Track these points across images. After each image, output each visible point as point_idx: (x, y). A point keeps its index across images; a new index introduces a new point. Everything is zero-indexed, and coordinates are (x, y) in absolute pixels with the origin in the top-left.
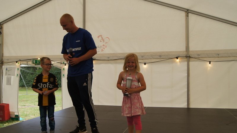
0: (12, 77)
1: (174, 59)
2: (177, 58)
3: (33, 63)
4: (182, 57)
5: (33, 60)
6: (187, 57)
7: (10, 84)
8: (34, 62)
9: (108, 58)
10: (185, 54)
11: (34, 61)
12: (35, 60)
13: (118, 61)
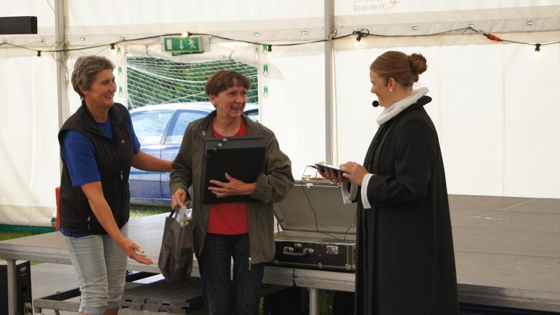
3: (166, 50)
5: (166, 40)
8: (170, 47)
9: (413, 28)
11: (169, 43)
12: (173, 39)
13: (446, 38)
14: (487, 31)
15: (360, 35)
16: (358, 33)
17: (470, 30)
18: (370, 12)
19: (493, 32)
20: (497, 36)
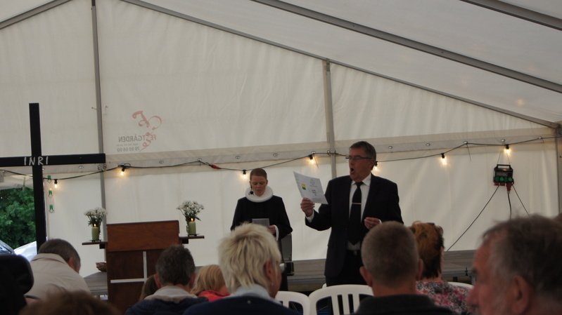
1: (304, 160)
2: (311, 157)
4: (321, 155)
6: (329, 154)
9: (161, 162)
10: (326, 148)
13: (184, 168)
14: (210, 163)
15: (124, 168)
16: (122, 166)
17: (200, 163)
18: (129, 152)
19: (214, 163)
20: (217, 165)
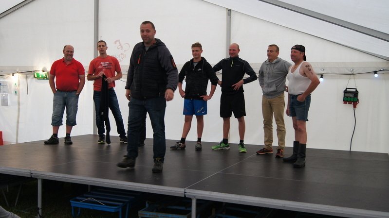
0: (8, 94)
7: (7, 105)
8: (36, 76)
12: (37, 73)
